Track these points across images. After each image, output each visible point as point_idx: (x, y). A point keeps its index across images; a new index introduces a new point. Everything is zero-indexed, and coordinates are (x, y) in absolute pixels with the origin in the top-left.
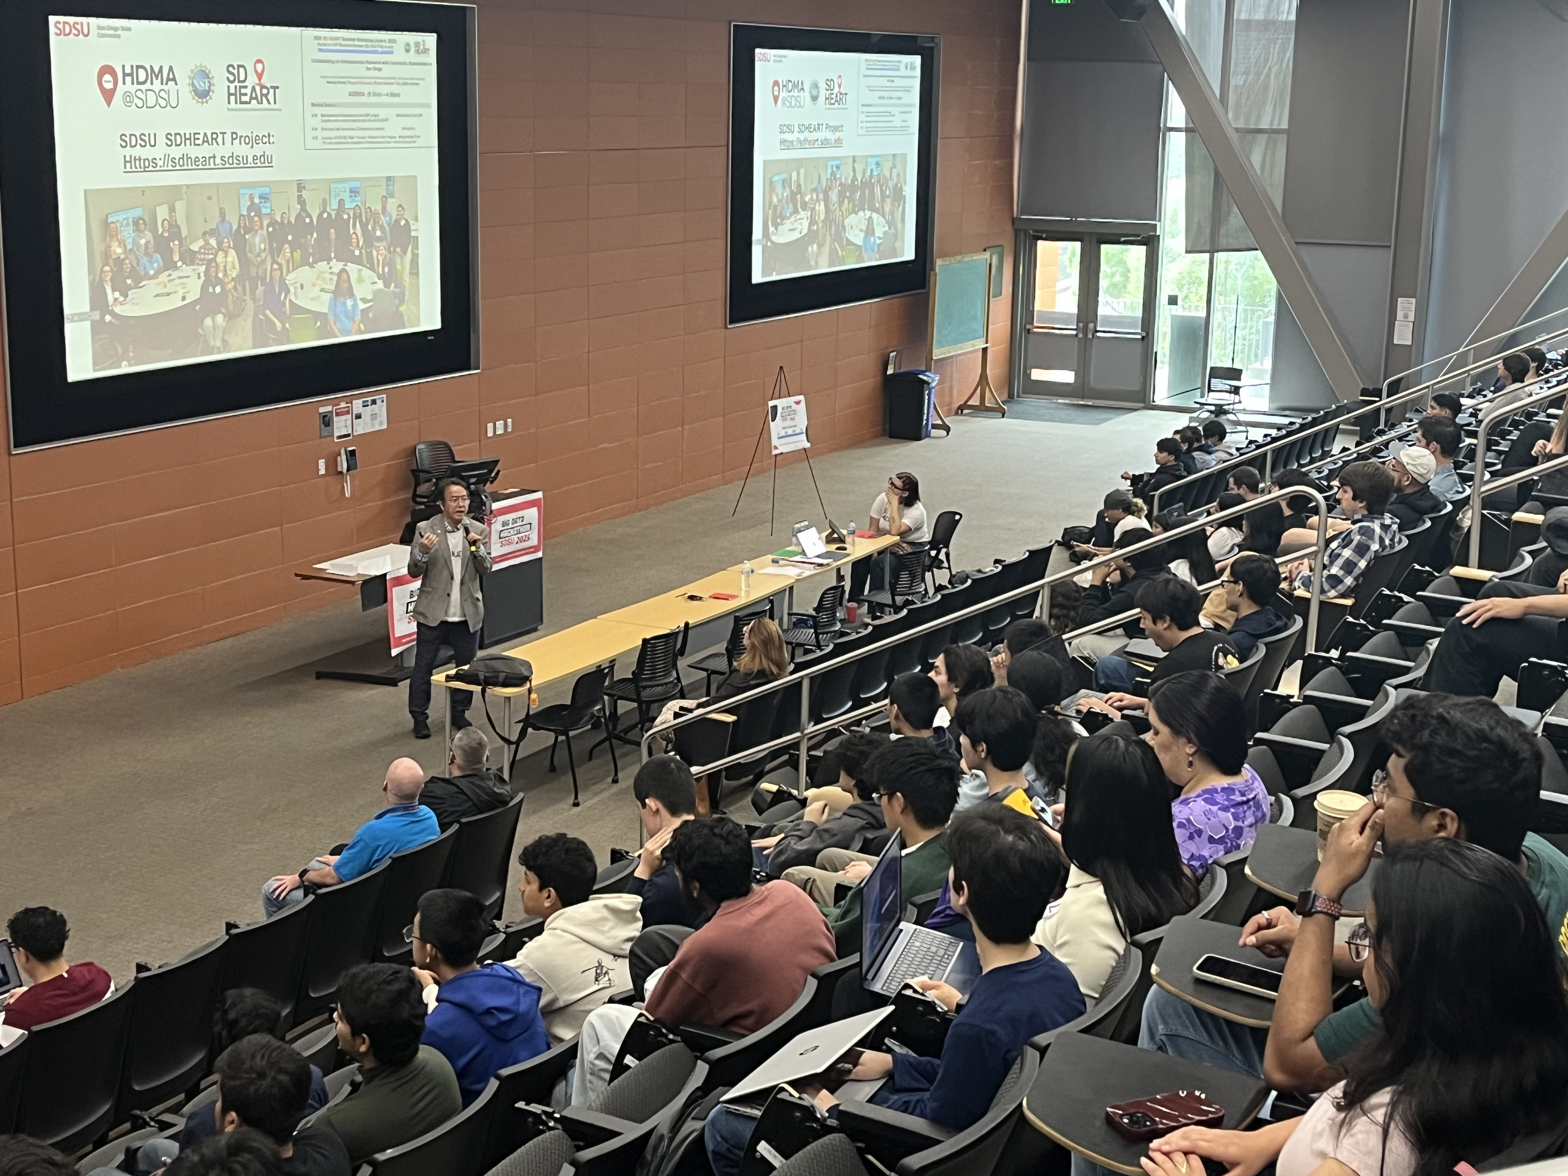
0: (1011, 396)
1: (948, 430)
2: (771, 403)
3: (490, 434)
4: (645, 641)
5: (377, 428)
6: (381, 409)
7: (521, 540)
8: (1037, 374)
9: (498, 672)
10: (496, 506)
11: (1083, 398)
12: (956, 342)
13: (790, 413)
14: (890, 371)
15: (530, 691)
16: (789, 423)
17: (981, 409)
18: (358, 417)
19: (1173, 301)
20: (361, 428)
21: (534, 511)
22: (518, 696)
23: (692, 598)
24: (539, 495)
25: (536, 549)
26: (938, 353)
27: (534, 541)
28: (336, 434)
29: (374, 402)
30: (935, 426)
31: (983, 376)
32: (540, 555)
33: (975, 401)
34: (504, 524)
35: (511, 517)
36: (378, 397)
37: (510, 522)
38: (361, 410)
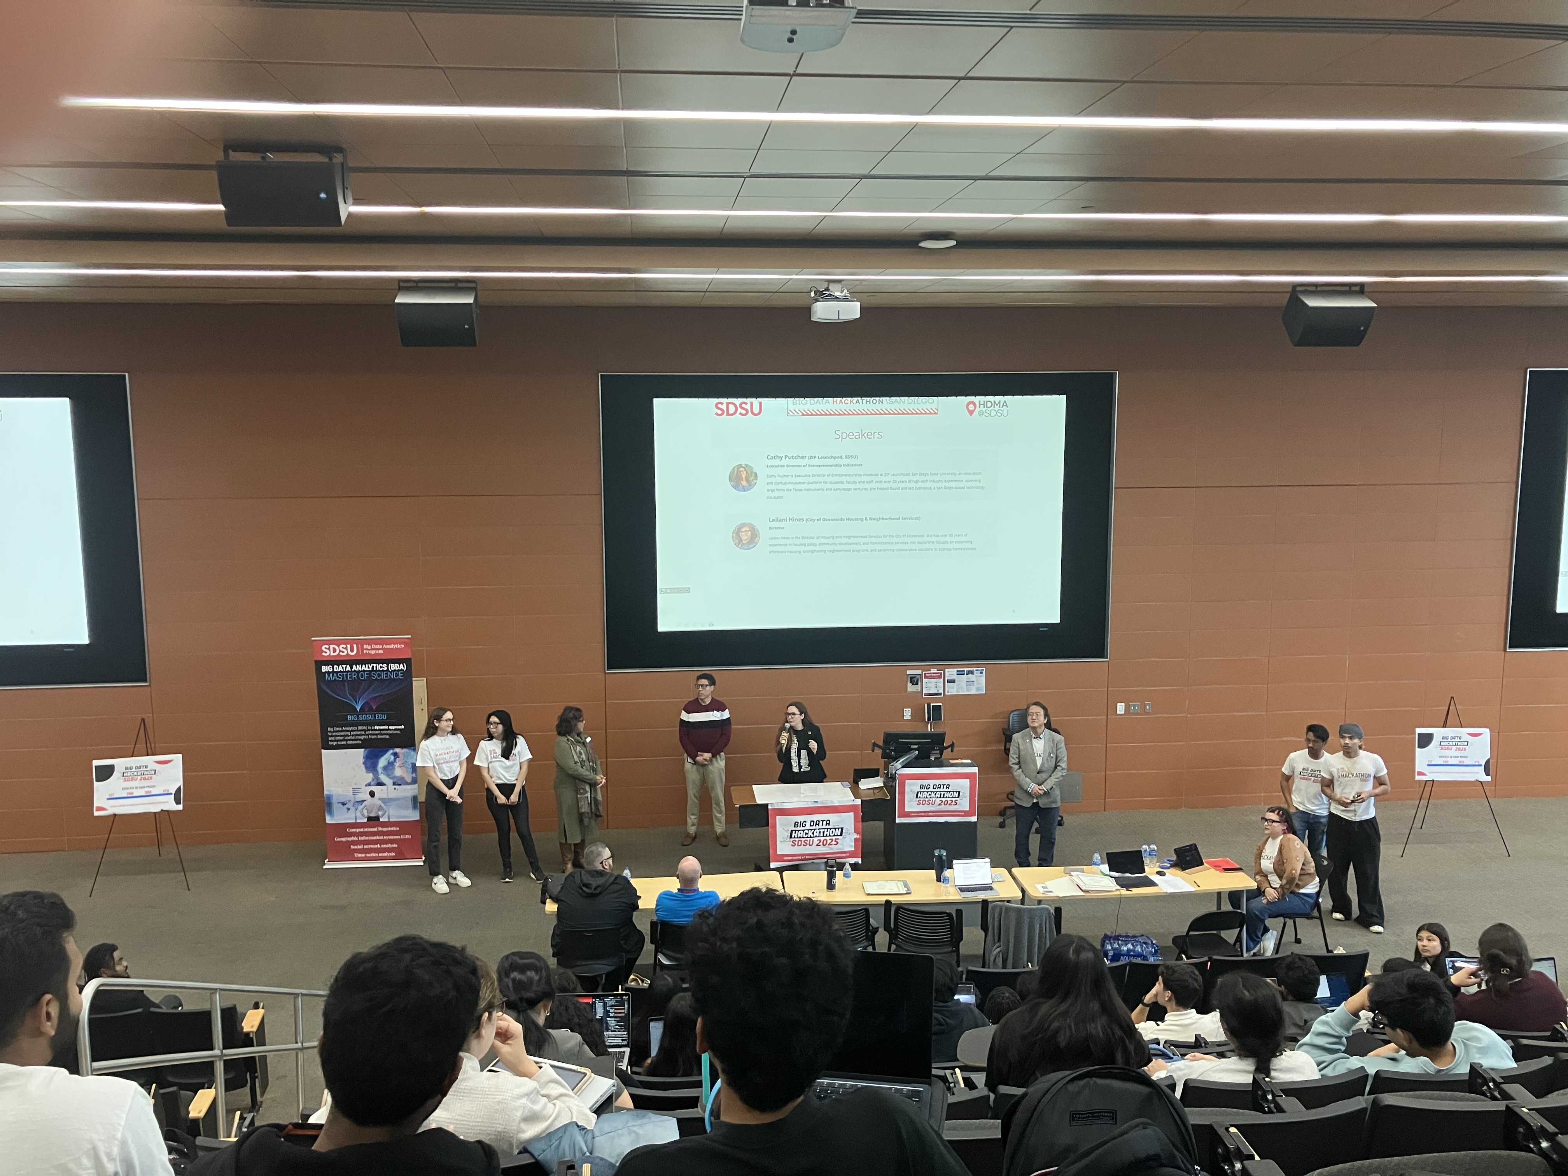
2: (1419, 731)
3: (1121, 712)
5: (974, 692)
6: (979, 678)
7: (945, 803)
13: (1458, 743)
16: (1455, 753)
18: (953, 681)
20: (952, 690)
21: (966, 782)
24: (971, 770)
27: (964, 807)
28: (925, 691)
29: (972, 672)
32: (974, 819)
34: (923, 787)
35: (932, 782)
36: (975, 669)
37: (932, 786)
38: (955, 677)
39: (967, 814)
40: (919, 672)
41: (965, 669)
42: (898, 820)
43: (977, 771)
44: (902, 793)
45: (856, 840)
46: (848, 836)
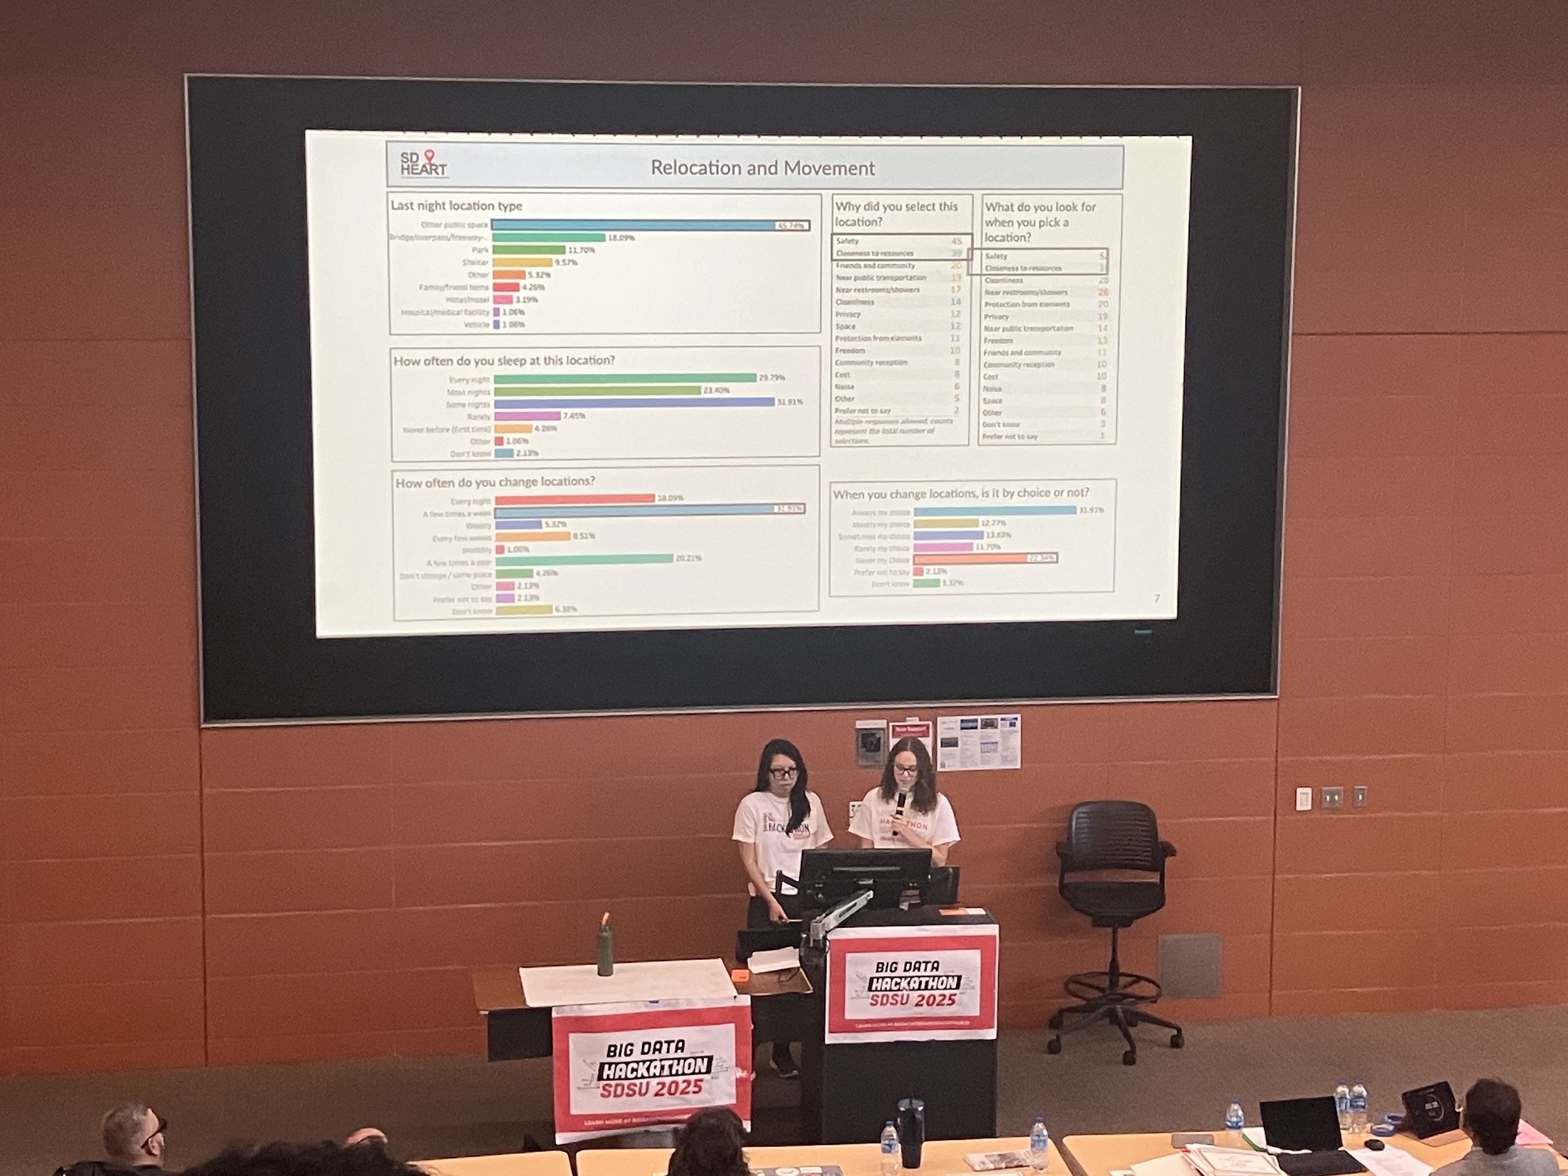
3: (1304, 805)
5: (996, 765)
6: (1009, 736)
18: (954, 743)
20: (957, 762)
21: (974, 957)
24: (985, 930)
27: (969, 1009)
29: (991, 724)
32: (991, 1034)
35: (902, 957)
36: (999, 717)
37: (901, 967)
38: (957, 733)
39: (974, 1023)
40: (882, 724)
41: (979, 718)
42: (829, 1039)
43: (997, 933)
44: (840, 981)
45: (739, 1082)
46: (722, 1076)
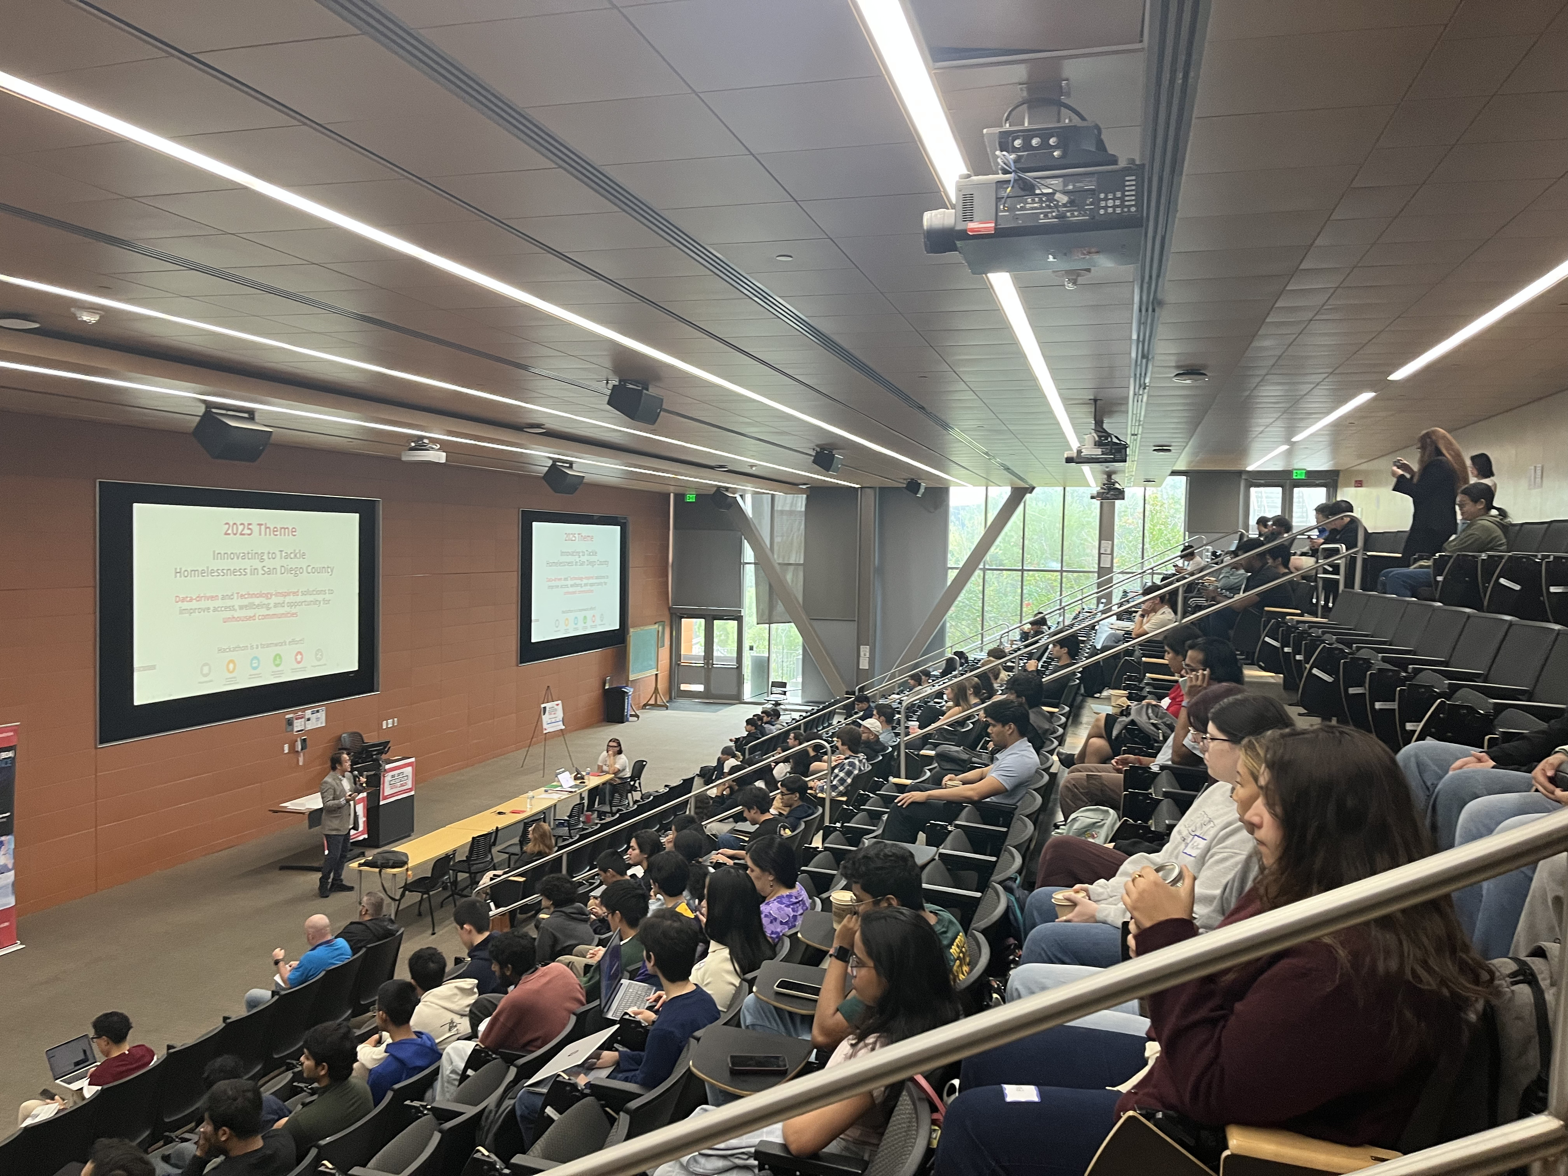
0: (670, 698)
1: (638, 717)
2: (543, 706)
3: (384, 727)
4: (473, 838)
5: (320, 726)
6: (322, 715)
7: (402, 785)
8: (684, 687)
9: (388, 860)
10: (388, 767)
11: (707, 698)
12: (641, 671)
13: (553, 710)
14: (607, 687)
15: (407, 870)
16: (553, 716)
17: (656, 706)
18: (309, 720)
19: (751, 648)
20: (310, 726)
21: (409, 769)
22: (401, 873)
23: (500, 813)
24: (413, 760)
25: (410, 790)
26: (632, 677)
27: (409, 786)
28: (296, 729)
29: (318, 711)
30: (631, 716)
31: (656, 689)
32: (412, 793)
33: (652, 702)
34: (393, 776)
35: (397, 772)
36: (320, 708)
37: (396, 775)
38: (310, 716)
40: (293, 715)
41: (315, 710)
42: (382, 803)
44: (384, 783)
45: (364, 822)
